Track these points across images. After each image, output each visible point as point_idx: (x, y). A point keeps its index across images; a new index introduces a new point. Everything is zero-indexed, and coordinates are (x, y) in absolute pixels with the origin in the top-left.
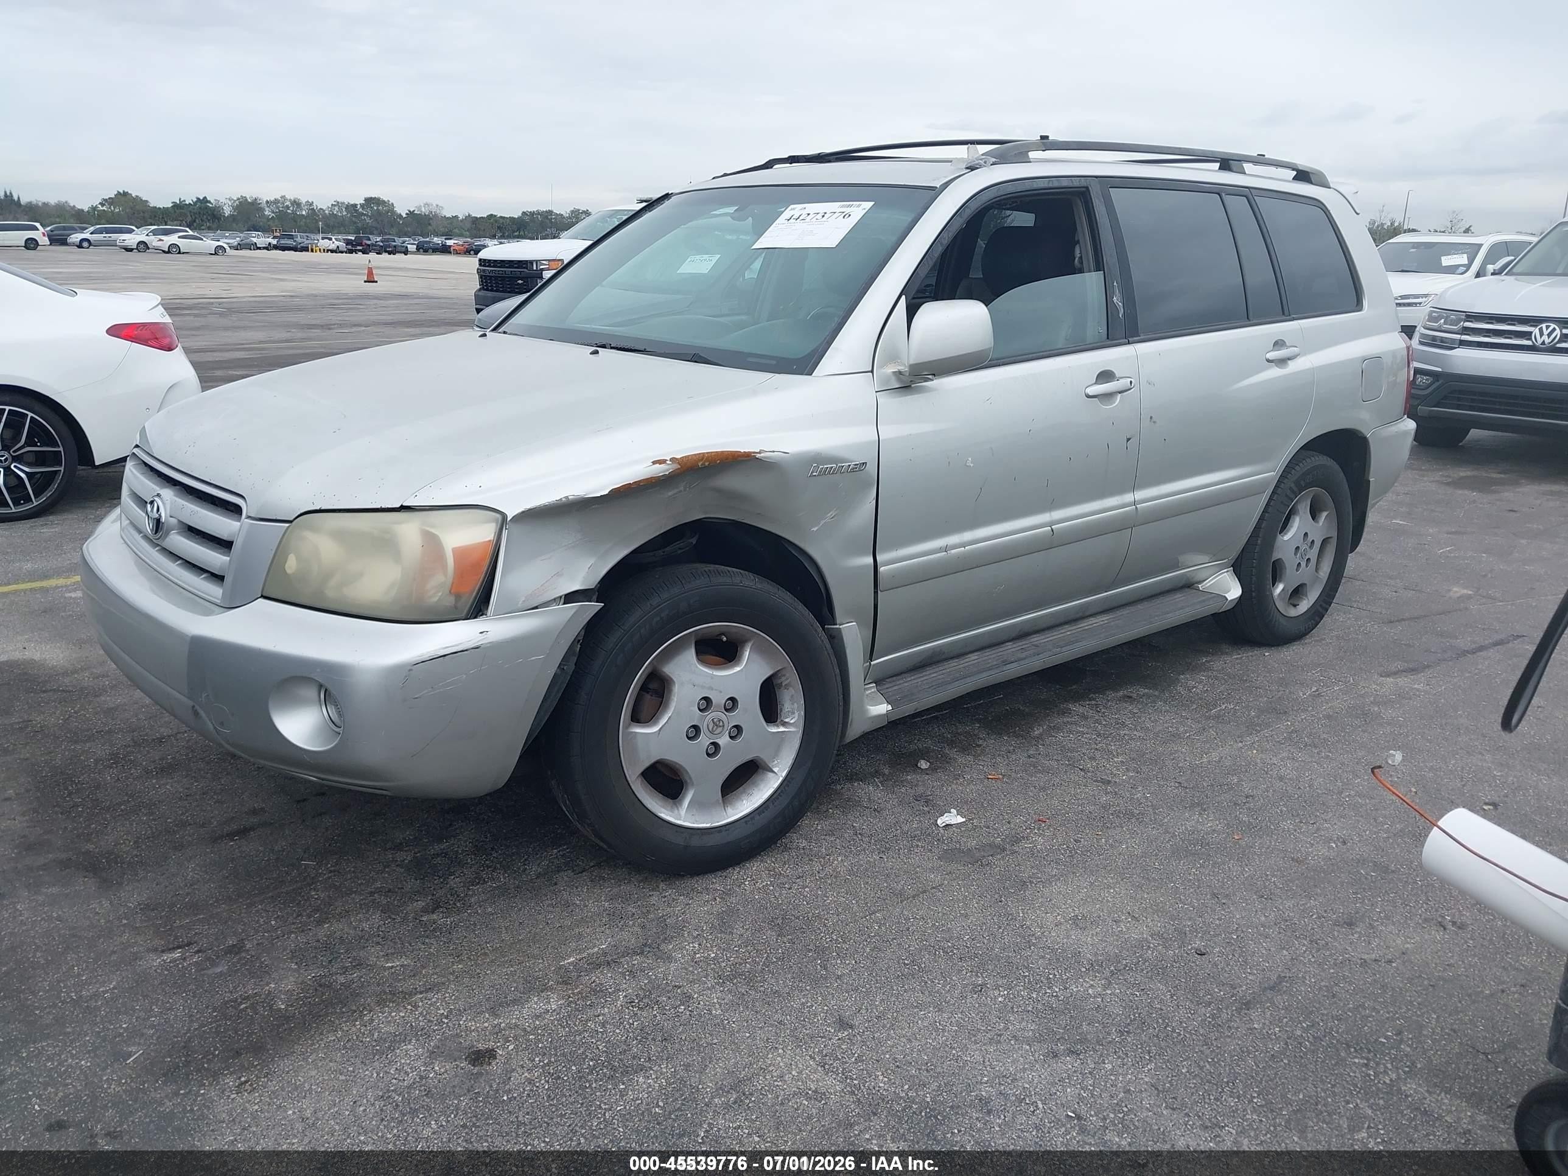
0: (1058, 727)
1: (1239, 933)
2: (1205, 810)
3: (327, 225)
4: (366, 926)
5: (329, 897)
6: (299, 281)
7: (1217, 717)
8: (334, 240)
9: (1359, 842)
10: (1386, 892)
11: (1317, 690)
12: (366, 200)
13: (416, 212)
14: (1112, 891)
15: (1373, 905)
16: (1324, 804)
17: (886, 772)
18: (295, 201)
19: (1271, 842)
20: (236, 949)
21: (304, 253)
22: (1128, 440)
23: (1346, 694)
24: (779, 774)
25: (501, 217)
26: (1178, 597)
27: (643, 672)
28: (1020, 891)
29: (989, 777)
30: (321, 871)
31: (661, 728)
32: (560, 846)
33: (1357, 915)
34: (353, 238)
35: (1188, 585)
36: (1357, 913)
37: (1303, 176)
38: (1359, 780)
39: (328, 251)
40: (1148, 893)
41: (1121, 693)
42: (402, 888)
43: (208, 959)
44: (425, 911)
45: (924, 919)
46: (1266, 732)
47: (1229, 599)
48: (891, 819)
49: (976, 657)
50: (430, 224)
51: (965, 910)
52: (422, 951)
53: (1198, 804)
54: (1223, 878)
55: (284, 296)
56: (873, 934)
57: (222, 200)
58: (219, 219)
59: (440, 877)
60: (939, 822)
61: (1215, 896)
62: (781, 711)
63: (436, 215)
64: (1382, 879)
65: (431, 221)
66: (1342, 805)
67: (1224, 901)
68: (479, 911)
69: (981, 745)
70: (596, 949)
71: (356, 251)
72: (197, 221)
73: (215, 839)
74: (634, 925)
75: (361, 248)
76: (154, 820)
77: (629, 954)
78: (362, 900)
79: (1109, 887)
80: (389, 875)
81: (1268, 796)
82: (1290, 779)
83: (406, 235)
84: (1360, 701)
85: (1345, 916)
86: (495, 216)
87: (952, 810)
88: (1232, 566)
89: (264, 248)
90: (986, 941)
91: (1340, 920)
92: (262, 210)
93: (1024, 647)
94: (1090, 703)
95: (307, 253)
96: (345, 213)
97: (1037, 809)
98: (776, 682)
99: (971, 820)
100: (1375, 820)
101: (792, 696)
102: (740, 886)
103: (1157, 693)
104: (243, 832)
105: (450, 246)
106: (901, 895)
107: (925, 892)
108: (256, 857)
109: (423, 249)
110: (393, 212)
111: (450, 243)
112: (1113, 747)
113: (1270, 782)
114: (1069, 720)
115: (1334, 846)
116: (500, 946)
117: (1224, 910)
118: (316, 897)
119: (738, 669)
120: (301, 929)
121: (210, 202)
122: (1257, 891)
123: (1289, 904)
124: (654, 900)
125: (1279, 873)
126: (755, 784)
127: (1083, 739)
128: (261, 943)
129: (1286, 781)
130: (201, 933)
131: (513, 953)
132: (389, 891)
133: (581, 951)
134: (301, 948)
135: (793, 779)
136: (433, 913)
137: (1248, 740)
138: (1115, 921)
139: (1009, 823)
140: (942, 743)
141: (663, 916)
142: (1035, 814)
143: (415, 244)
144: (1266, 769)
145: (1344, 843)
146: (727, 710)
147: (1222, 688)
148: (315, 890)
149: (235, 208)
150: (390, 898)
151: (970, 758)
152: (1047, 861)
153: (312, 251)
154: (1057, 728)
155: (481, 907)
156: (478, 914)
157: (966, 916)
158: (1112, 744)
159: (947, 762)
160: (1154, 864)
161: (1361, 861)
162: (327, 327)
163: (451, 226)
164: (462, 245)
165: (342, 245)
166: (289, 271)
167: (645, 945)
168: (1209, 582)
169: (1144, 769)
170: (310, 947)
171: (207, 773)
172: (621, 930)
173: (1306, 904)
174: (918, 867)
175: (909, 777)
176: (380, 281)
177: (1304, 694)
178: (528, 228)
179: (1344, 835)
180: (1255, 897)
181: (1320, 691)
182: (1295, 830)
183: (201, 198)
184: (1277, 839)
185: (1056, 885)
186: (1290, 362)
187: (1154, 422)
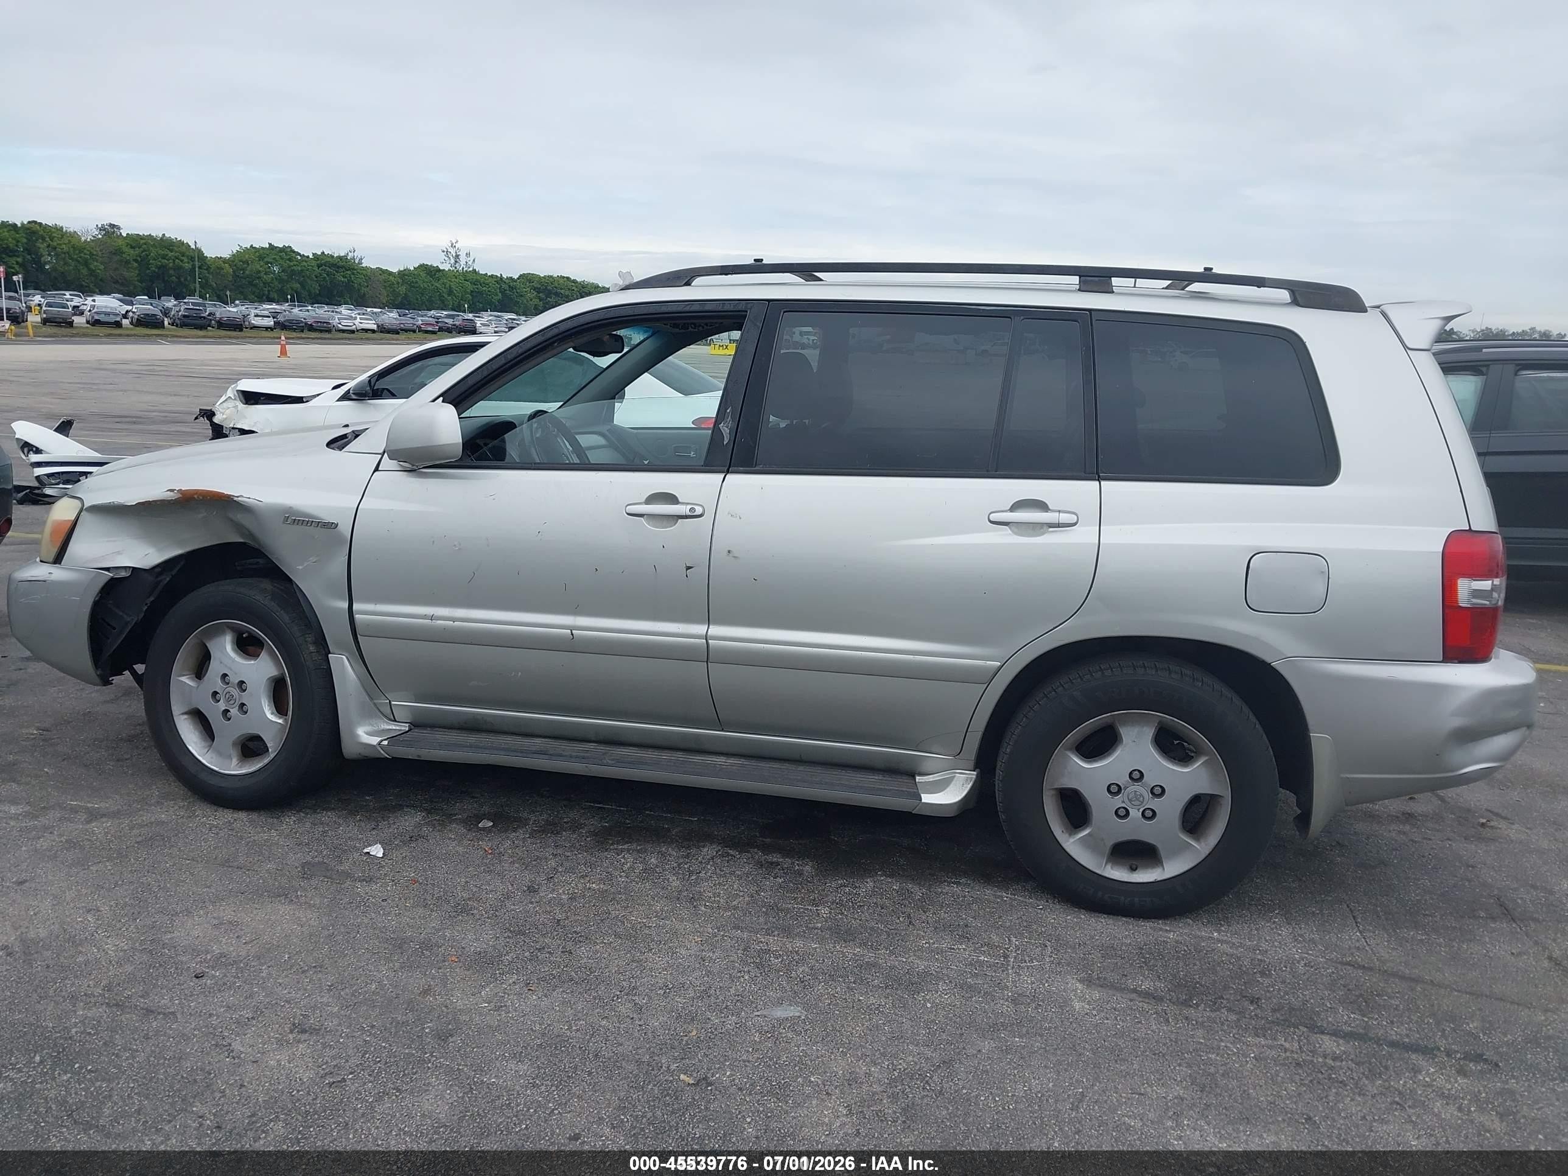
0: (644, 852)
17: (456, 817)
22: (688, 568)
29: (489, 850)
31: (198, 686)
47: (924, 801)
60: (368, 849)
69: (560, 834)
74: (132, 806)
94: (732, 853)
97: (440, 876)
114: (671, 852)
127: (626, 865)
139: (398, 872)
142: (427, 878)
151: (524, 836)
154: (641, 852)
158: (632, 877)
159: (504, 831)
168: (934, 777)
172: (124, 805)
175: (454, 825)
186: (1051, 529)
187: (735, 557)
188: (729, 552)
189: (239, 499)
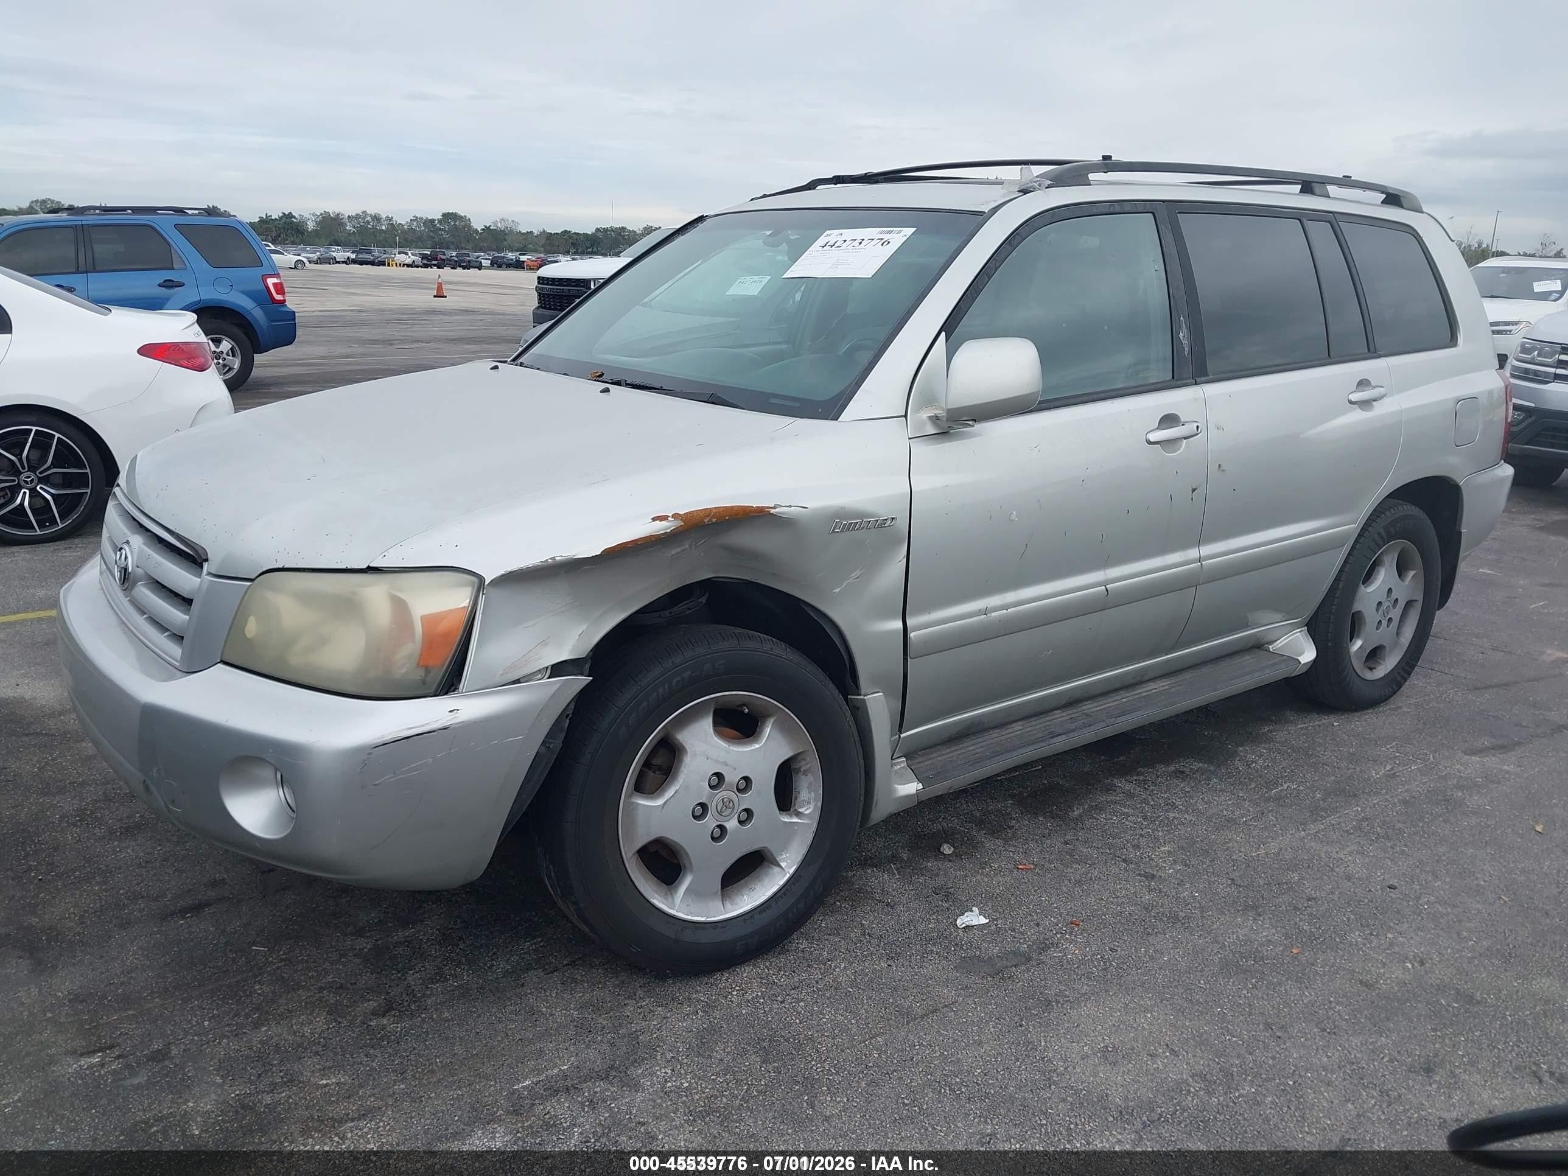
0: (1101, 807)
1: (1296, 1077)
2: (1260, 915)
3: (406, 240)
4: (307, 1030)
5: (274, 992)
6: (369, 295)
7: (1278, 799)
8: (410, 254)
9: (1439, 962)
10: (1470, 1029)
11: (1392, 769)
12: (444, 215)
13: (491, 228)
14: (1149, 1015)
15: (1454, 1046)
16: (1398, 912)
17: (905, 856)
18: (375, 216)
19: (1335, 959)
20: (159, 1057)
21: (381, 267)
22: (1194, 490)
23: (1425, 775)
24: (786, 870)
25: (575, 233)
26: (1247, 659)
27: (654, 737)
28: (1044, 1013)
29: (1020, 867)
30: (271, 959)
31: (665, 803)
32: (534, 938)
33: (1436, 1060)
34: (429, 253)
35: (1258, 646)
36: (1436, 1055)
37: (1393, 199)
38: (1439, 883)
39: (404, 265)
40: (1190, 1020)
41: (1172, 768)
42: (355, 984)
43: (128, 1066)
44: (375, 1013)
45: (931, 1046)
46: (1333, 819)
47: (1302, 663)
48: (905, 917)
49: (1020, 727)
50: (505, 240)
51: (979, 1036)
52: (363, 1065)
53: (1252, 907)
54: (1279, 1004)
55: (352, 311)
56: (871, 1064)
57: (307, 215)
58: (302, 234)
59: (399, 972)
60: (959, 922)
61: (1268, 1026)
62: (796, 798)
63: (511, 231)
64: (1466, 1012)
65: (506, 237)
66: (1419, 914)
67: (1279, 1034)
68: (435, 1016)
69: (1013, 827)
70: (556, 1071)
71: (431, 266)
72: (282, 236)
73: (165, 917)
74: (602, 1041)
75: (436, 262)
76: (106, 891)
77: (592, 1078)
78: (309, 997)
79: (1146, 1010)
80: (344, 966)
81: (1333, 900)
82: (1360, 879)
83: (481, 250)
84: (1440, 783)
85: (1422, 1060)
86: (570, 232)
87: (974, 908)
88: (1306, 625)
89: (343, 262)
90: (1000, 1077)
91: (1416, 1065)
92: (343, 225)
93: (1073, 716)
94: (1138, 778)
95: (384, 267)
96: (423, 228)
97: (1071, 908)
98: (794, 766)
99: (995, 920)
100: (1459, 935)
101: (810, 784)
102: (726, 997)
103: (1212, 768)
104: (197, 908)
105: (523, 262)
106: (907, 1015)
107: (935, 1011)
108: (205, 939)
109: (496, 264)
110: (470, 227)
111: (523, 258)
112: (1160, 834)
113: (1337, 882)
114: (1113, 798)
115: (1410, 966)
116: (451, 1062)
117: (1279, 1046)
118: (260, 992)
119: (757, 746)
120: (234, 1033)
121: (295, 218)
122: (1318, 1023)
123: (1356, 1041)
124: (628, 1011)
125: (1345, 999)
126: (758, 879)
127: (1127, 823)
128: (188, 1049)
129: (1354, 880)
130: (127, 1034)
131: (464, 1071)
132: (341, 987)
133: (540, 1072)
134: (230, 1057)
135: (800, 876)
136: (384, 1016)
137: (1313, 828)
138: (1151, 1055)
139: (1038, 925)
140: (970, 822)
141: (636, 1031)
142: (1068, 915)
143: (489, 259)
144: (1331, 865)
145: (1422, 963)
146: (739, 790)
147: (1284, 764)
148: (260, 983)
149: (318, 223)
150: (340, 996)
151: (999, 842)
152: (1078, 975)
153: (389, 265)
154: (1100, 809)
155: (436, 1010)
156: (433, 1020)
157: (980, 1043)
158: (1160, 829)
159: (974, 847)
160: (1200, 983)
161: (1441, 988)
162: (388, 342)
163: (527, 242)
164: (536, 261)
165: (418, 259)
166: (363, 286)
167: (612, 1068)
168: (1280, 642)
169: (1194, 861)
170: (241, 1056)
171: (173, 836)
172: (588, 1047)
173: (1376, 1042)
174: (931, 979)
175: (930, 864)
176: (450, 296)
177: (1377, 773)
178: (602, 244)
179: (1422, 953)
180: (1316, 1030)
181: (1396, 770)
182: (1365, 944)
183: (287, 214)
184: (1343, 956)
185: (1085, 1006)
186: (1375, 403)
187: (1223, 471)
188: (1219, 466)
189: (777, 510)
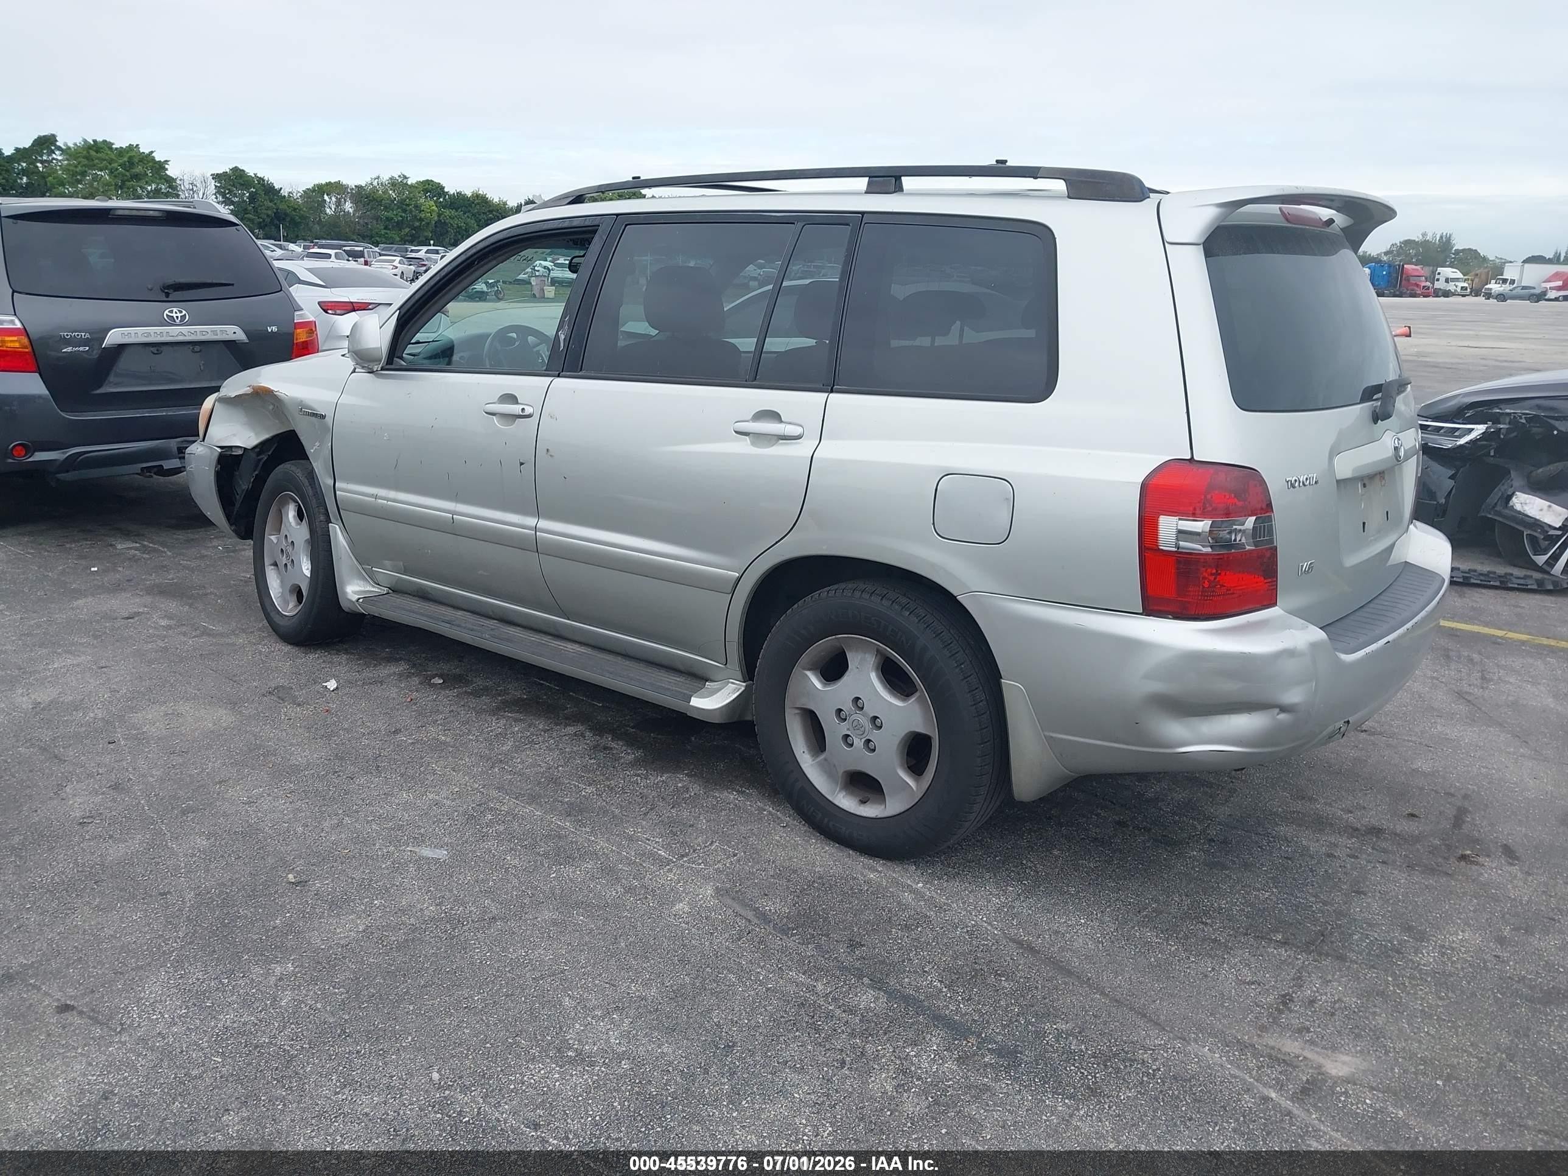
17: (428, 673)
22: (522, 464)
27: (275, 505)
47: (692, 703)
97: (349, 710)
99: (334, 692)
139: (328, 702)
142: (339, 709)
146: (291, 548)
174: (270, 681)
186: (781, 441)
187: (551, 456)
188: (548, 450)
189: (277, 393)
